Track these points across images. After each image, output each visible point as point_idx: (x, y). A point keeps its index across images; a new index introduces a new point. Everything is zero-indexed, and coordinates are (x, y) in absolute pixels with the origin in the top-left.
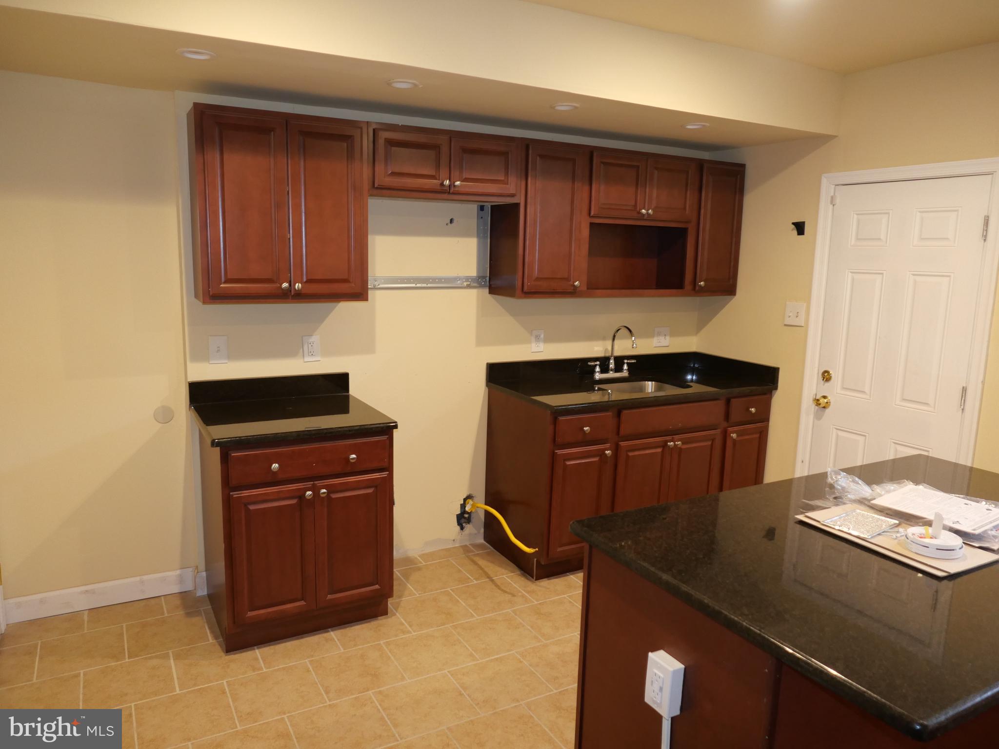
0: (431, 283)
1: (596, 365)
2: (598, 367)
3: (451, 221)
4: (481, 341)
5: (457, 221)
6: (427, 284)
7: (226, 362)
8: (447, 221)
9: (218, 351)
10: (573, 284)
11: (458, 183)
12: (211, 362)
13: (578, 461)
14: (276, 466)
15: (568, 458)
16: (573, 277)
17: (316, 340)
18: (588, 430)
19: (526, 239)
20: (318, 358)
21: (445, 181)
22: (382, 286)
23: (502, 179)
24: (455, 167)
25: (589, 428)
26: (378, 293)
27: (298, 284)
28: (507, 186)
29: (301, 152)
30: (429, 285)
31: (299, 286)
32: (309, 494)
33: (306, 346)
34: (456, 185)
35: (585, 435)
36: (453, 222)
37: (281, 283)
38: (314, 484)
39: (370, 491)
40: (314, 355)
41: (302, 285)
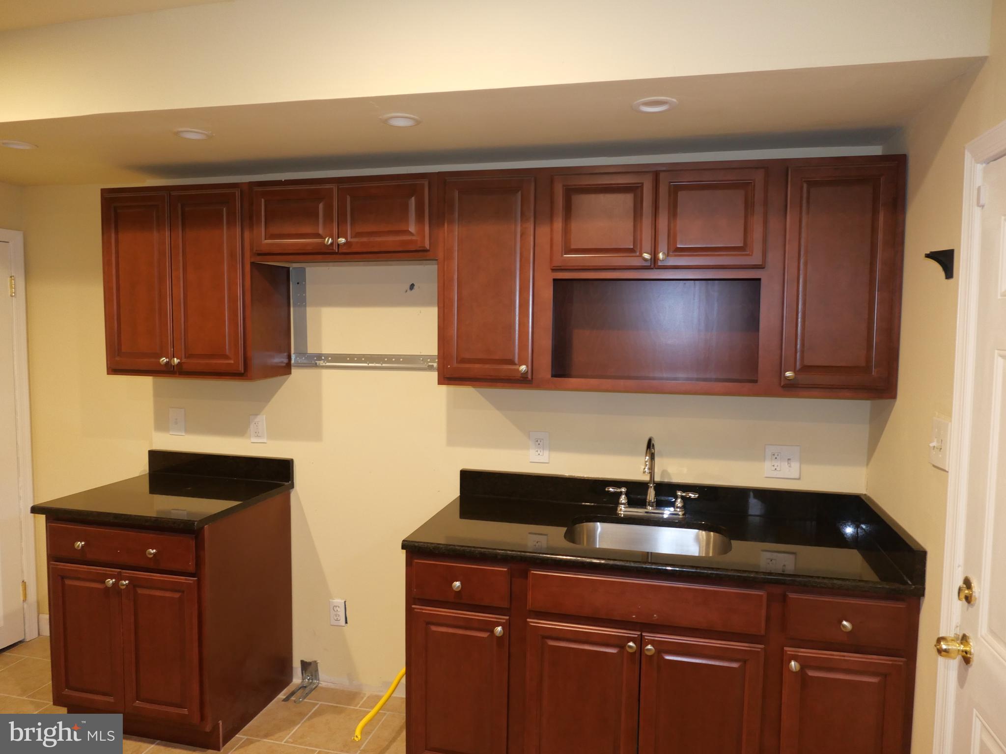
0: (385, 362)
1: (621, 493)
2: (623, 496)
3: (412, 287)
4: (452, 440)
5: (419, 287)
6: (382, 364)
8: (408, 287)
9: (176, 423)
10: (518, 369)
11: (342, 240)
12: (170, 433)
13: (451, 630)
14: (79, 544)
15: (431, 621)
16: (519, 358)
17: (262, 420)
18: (458, 587)
19: (444, 306)
20: (265, 441)
21: (327, 239)
22: (328, 364)
23: (406, 229)
24: (342, 221)
25: (461, 584)
26: (325, 372)
27: (175, 359)
28: (414, 238)
29: (180, 223)
30: (384, 365)
31: (176, 361)
32: (110, 582)
33: (252, 426)
34: (339, 243)
35: (458, 593)
36: (413, 288)
37: (162, 357)
38: (120, 572)
39: (177, 595)
40: (260, 436)
41: (181, 360)
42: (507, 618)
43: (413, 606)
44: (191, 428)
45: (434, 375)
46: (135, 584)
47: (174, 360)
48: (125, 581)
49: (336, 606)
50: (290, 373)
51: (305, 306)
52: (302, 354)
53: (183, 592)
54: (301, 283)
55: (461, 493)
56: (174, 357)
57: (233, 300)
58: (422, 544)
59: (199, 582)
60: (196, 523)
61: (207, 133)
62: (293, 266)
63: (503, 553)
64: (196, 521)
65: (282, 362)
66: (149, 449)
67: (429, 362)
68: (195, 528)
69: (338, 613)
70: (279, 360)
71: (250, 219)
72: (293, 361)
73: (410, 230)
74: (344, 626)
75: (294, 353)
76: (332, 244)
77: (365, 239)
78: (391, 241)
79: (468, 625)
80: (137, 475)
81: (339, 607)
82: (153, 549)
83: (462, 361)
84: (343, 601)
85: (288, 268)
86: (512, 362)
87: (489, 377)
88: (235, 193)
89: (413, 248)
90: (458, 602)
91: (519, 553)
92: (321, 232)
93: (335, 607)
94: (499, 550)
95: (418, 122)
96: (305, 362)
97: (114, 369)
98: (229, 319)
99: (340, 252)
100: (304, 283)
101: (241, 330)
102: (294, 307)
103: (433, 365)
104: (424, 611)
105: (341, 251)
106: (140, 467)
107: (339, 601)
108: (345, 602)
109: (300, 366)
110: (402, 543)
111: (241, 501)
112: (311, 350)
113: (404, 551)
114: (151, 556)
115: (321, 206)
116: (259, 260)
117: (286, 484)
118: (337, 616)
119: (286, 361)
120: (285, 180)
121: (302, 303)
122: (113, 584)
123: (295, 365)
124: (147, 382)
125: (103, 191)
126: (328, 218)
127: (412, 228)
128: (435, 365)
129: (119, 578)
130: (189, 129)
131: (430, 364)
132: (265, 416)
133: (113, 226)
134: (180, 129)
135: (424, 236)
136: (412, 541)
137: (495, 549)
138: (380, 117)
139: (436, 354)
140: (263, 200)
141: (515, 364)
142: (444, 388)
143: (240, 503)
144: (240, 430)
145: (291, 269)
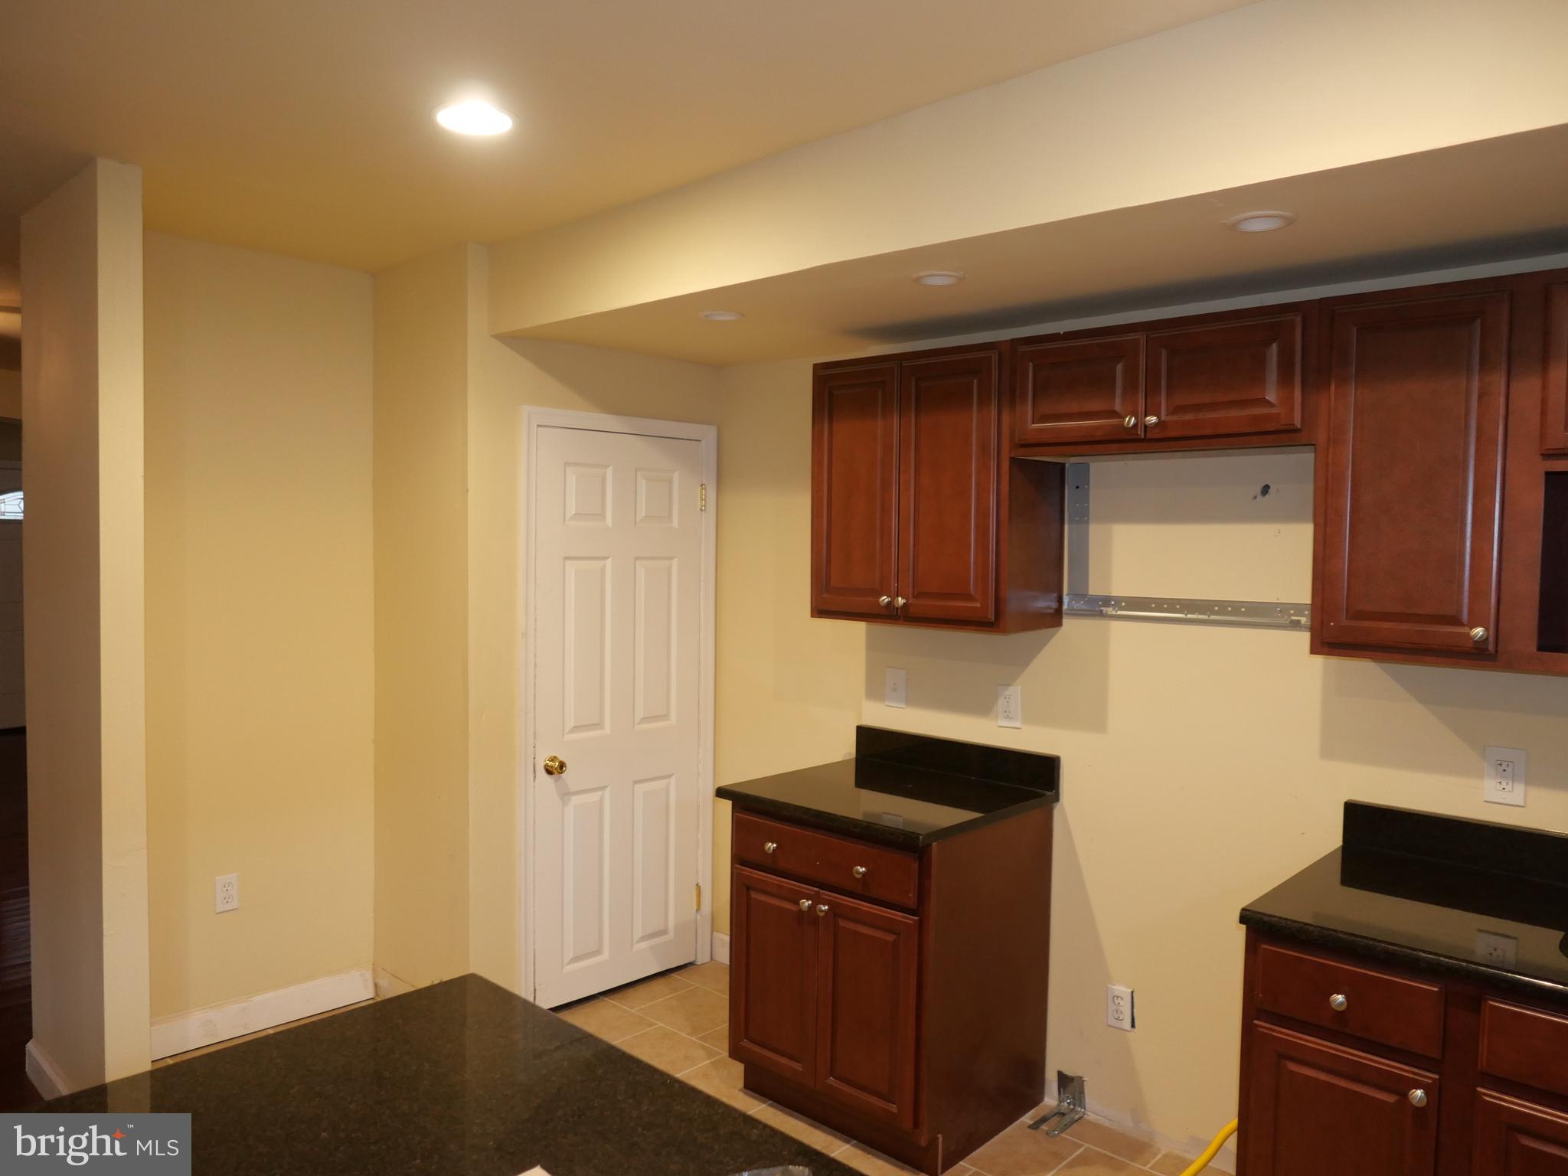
0: (1216, 613)
3: (1266, 490)
4: (1330, 749)
5: (1278, 491)
6: (1209, 616)
7: (904, 707)
8: (1258, 489)
9: (895, 690)
10: (1469, 633)
11: (1152, 419)
12: (887, 704)
13: (1323, 1077)
14: (771, 846)
15: (1290, 1053)
16: (1470, 613)
17: (1015, 693)
18: (1341, 1004)
19: (1325, 524)
20: (1018, 724)
21: (1127, 419)
22: (1119, 612)
23: (1259, 397)
24: (1152, 390)
25: (1347, 998)
26: (1115, 625)
27: (900, 599)
28: (1274, 411)
29: (913, 407)
30: (1212, 617)
31: (901, 601)
32: (806, 903)
33: (1001, 701)
34: (1147, 423)
35: (1339, 1015)
36: (1267, 492)
37: (882, 595)
38: (818, 892)
39: (891, 938)
40: (1011, 718)
41: (907, 600)
42: (1437, 1077)
43: (1256, 1022)
44: (914, 698)
45: (1304, 638)
46: (835, 912)
47: (898, 601)
48: (824, 905)
49: (1118, 997)
50: (1060, 624)
51: (1087, 522)
52: (1080, 595)
53: (899, 935)
54: (1082, 487)
55: (1344, 842)
56: (898, 596)
57: (982, 514)
58: (1276, 919)
59: (921, 924)
60: (921, 837)
61: (956, 274)
62: (1070, 462)
63: (1430, 958)
64: (921, 835)
65: (1050, 608)
66: (859, 724)
67: (1293, 615)
68: (920, 845)
69: (1121, 1009)
70: (1045, 603)
71: (1011, 395)
72: (1065, 606)
73: (1267, 398)
74: (1129, 1031)
75: (1067, 595)
76: (1135, 425)
77: (1189, 417)
78: (1235, 417)
79: (1357, 1074)
80: (839, 759)
81: (1122, 999)
82: (862, 867)
83: (1359, 615)
84: (1130, 991)
85: (1064, 464)
86: (1456, 621)
87: (1410, 646)
88: (991, 357)
89: (1270, 427)
90: (1337, 1028)
91: (1464, 964)
92: (1118, 406)
93: (1115, 998)
94: (1424, 952)
95: (1290, 222)
96: (1084, 607)
97: (821, 609)
98: (976, 540)
99: (1147, 437)
100: (1086, 486)
101: (992, 559)
102: (1069, 524)
103: (1299, 621)
104: (1274, 1034)
105: (1149, 435)
106: (844, 748)
107: (1122, 990)
108: (1132, 992)
109: (1077, 614)
110: (1241, 913)
111: (982, 813)
112: (1094, 589)
113: (1244, 927)
114: (859, 876)
115: (1119, 367)
116: (1021, 454)
117: (1049, 793)
118: (1119, 1012)
119: (1054, 605)
120: (1064, 333)
121: (1083, 518)
122: (810, 907)
123: (1067, 612)
124: (858, 629)
125: (816, 367)
126: (1131, 386)
127: (1271, 396)
128: (1303, 620)
129: (817, 900)
130: (934, 272)
131: (1293, 618)
132: (1019, 688)
133: (826, 413)
134: (923, 274)
135: (1292, 408)
136: (1259, 913)
137: (1415, 950)
138: (1225, 221)
139: (1309, 601)
140: (1031, 364)
141: (1462, 624)
142: (1319, 659)
143: (981, 815)
144: (983, 707)
145: (1067, 465)
